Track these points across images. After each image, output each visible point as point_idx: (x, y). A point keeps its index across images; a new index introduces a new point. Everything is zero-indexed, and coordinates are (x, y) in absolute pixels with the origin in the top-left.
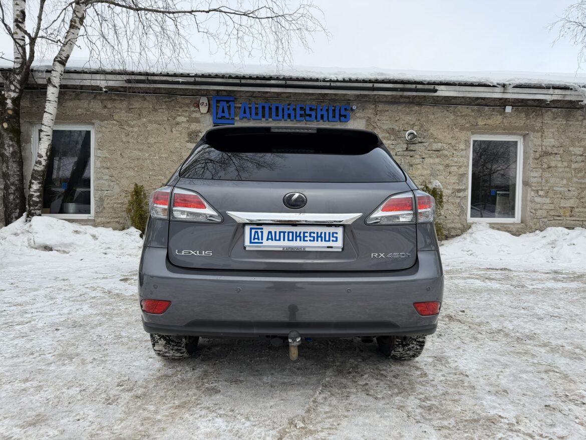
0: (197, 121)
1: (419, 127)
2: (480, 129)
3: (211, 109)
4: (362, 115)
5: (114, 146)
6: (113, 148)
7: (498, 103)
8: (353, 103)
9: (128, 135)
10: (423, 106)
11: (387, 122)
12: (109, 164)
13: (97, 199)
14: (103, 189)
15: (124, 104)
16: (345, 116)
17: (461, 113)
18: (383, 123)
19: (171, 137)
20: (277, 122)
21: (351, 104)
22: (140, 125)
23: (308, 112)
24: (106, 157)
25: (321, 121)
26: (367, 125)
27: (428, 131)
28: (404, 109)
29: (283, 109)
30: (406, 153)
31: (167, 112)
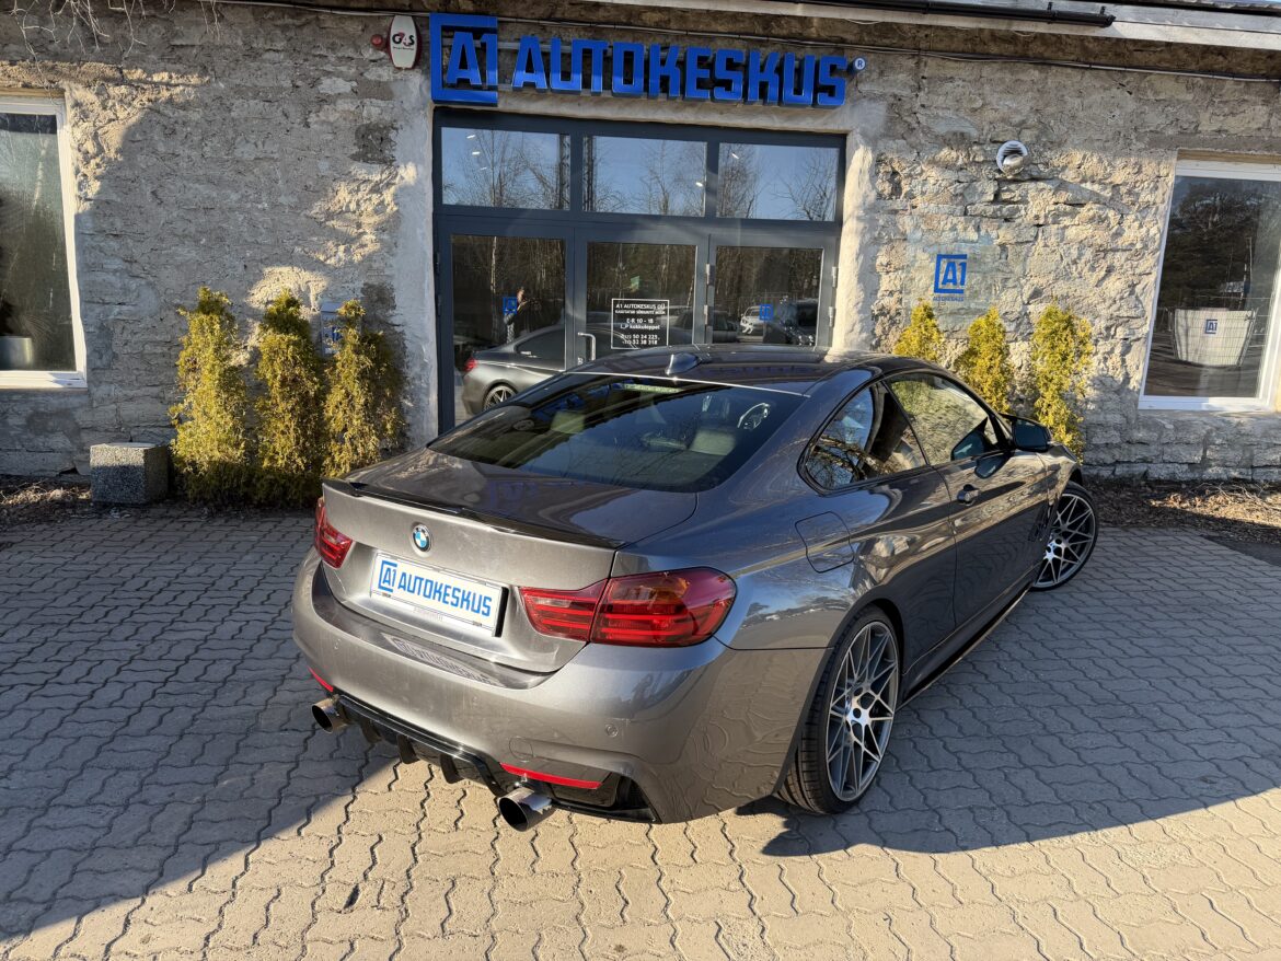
0: (383, 91)
1: (1037, 132)
2: (1204, 140)
3: (426, 54)
4: (877, 90)
5: (132, 167)
6: (128, 173)
7: (1260, 65)
8: (853, 49)
9: (174, 132)
10: (1053, 67)
11: (949, 114)
12: (119, 224)
13: (91, 329)
14: (107, 299)
15: (156, 31)
16: (830, 91)
17: (1156, 93)
18: (937, 117)
19: (307, 144)
20: (626, 100)
21: (848, 53)
22: (208, 101)
23: (721, 72)
24: (108, 202)
25: (758, 104)
26: (891, 120)
27: (1060, 145)
28: (998, 75)
29: (647, 63)
30: (991, 209)
31: (289, 63)
